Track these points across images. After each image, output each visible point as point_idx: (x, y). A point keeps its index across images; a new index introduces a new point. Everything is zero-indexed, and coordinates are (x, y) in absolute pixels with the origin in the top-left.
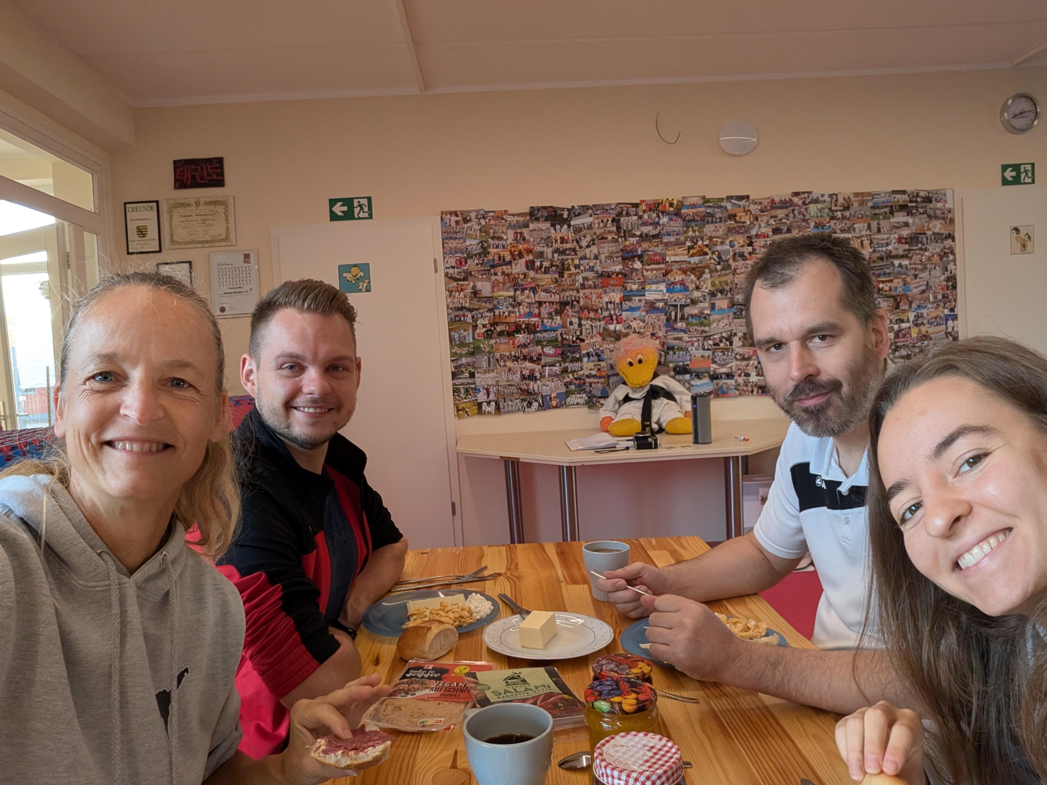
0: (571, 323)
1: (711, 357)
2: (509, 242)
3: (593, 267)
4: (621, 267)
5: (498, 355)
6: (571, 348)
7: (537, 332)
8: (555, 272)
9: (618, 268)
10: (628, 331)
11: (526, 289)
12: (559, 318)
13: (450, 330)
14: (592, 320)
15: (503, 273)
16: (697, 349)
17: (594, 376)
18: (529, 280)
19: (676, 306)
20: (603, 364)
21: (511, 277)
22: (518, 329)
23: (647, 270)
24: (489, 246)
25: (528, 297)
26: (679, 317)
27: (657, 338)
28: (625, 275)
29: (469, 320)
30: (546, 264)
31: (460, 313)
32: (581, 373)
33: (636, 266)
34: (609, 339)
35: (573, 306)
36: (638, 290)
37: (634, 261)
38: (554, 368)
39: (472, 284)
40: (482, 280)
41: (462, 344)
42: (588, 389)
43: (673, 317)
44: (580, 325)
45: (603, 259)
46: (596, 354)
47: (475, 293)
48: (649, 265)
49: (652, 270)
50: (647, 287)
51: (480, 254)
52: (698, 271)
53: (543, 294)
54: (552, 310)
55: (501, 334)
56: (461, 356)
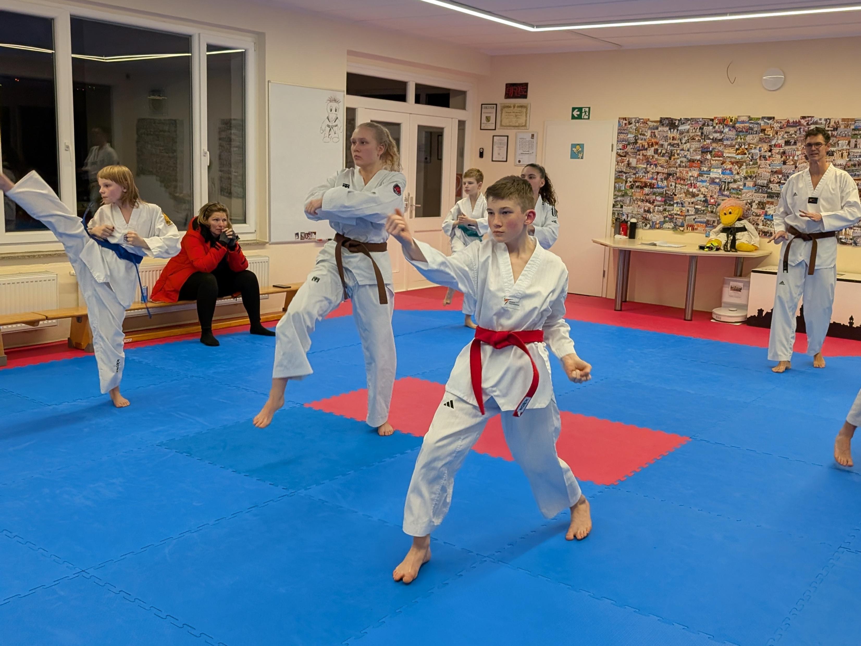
0: (671, 185)
2: (647, 137)
3: (686, 156)
4: (700, 157)
5: (634, 198)
6: (669, 199)
7: (654, 188)
8: (667, 156)
9: (698, 157)
10: (699, 193)
11: (652, 164)
12: (666, 182)
13: (615, 183)
14: (682, 184)
15: (643, 154)
17: (679, 215)
18: (654, 160)
19: (725, 182)
20: (684, 209)
21: (646, 157)
22: (646, 186)
23: (713, 160)
24: (638, 139)
25: (653, 169)
26: (726, 188)
27: (713, 198)
28: (701, 162)
29: (624, 178)
30: (664, 151)
31: (620, 174)
32: (672, 212)
33: (708, 157)
34: (688, 196)
35: (673, 176)
36: (707, 171)
37: (707, 154)
38: (660, 208)
39: (628, 159)
40: (633, 157)
41: (620, 190)
42: (674, 221)
43: (723, 188)
44: (675, 187)
45: (692, 152)
46: (681, 203)
47: (629, 164)
48: (714, 157)
50: (712, 170)
51: (633, 143)
52: (739, 163)
53: (660, 168)
54: (663, 177)
55: (637, 187)
56: (618, 196)
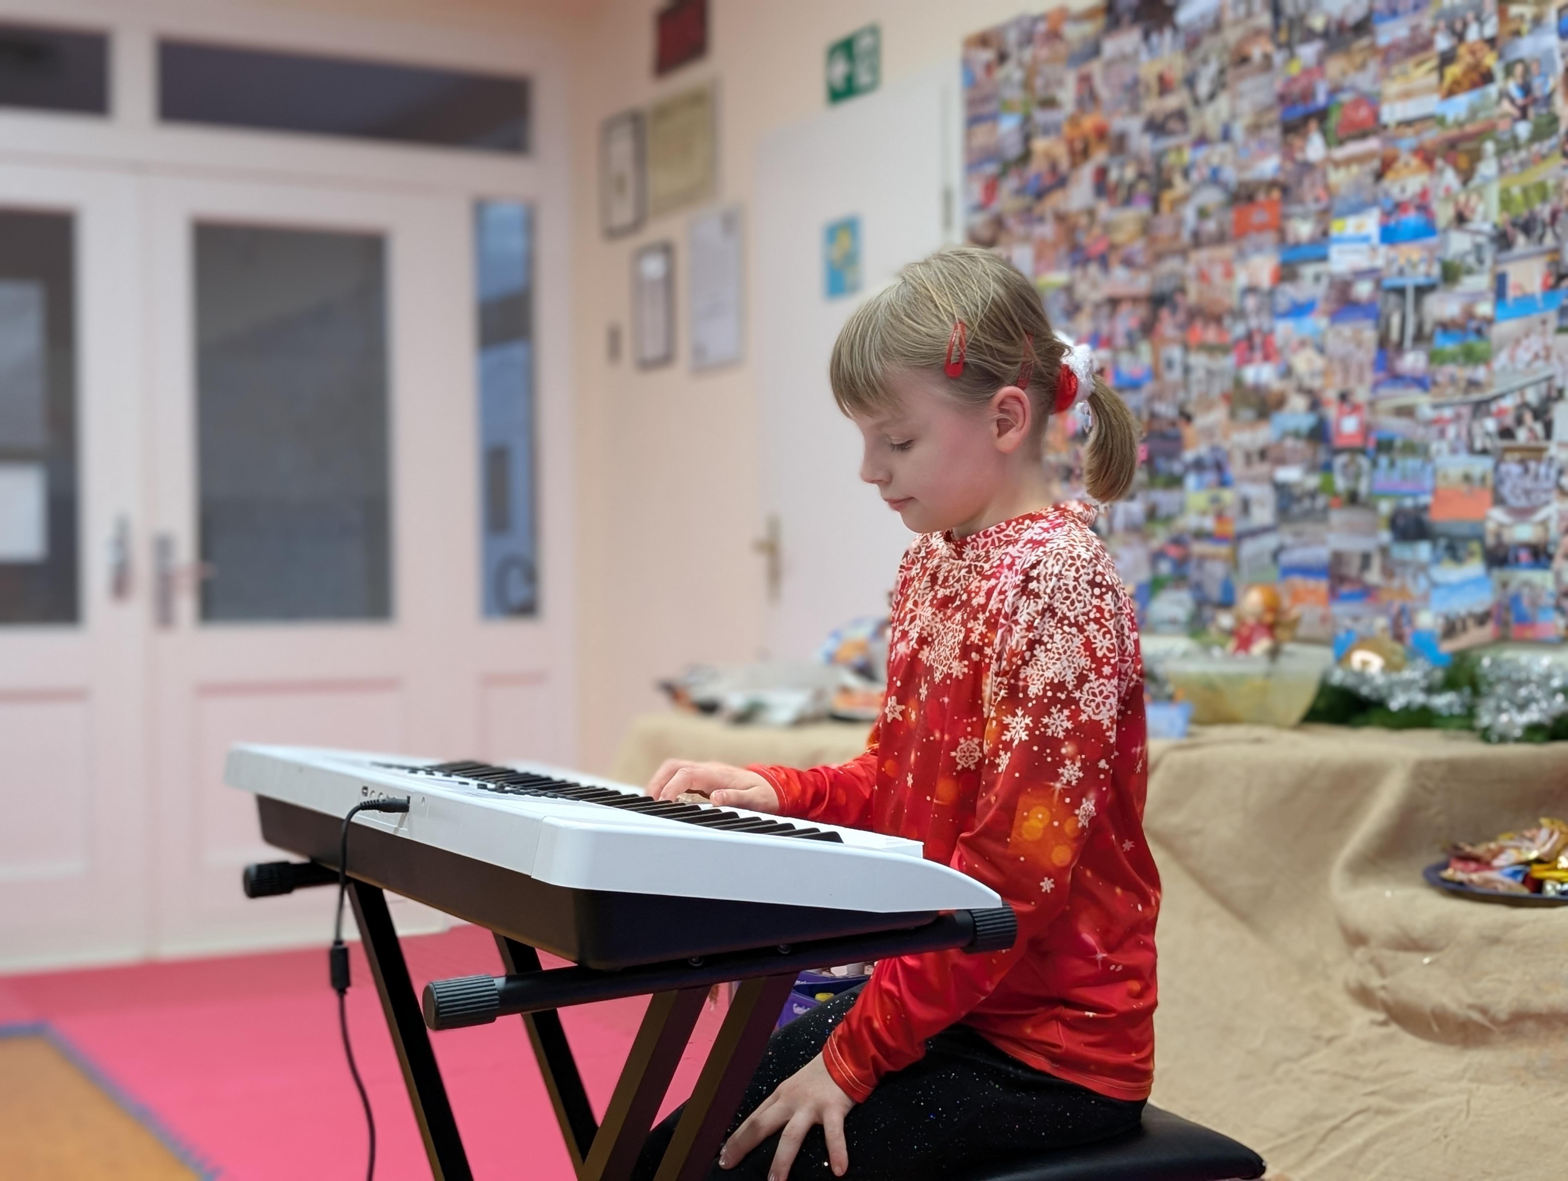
0: (1169, 364)
1: (1490, 481)
2: (1067, 112)
8: (1144, 198)
12: (1146, 347)
14: (1209, 350)
15: (1055, 212)
16: (1454, 451)
18: (1098, 231)
19: (1400, 291)
20: (1227, 496)
21: (1067, 225)
23: (1336, 165)
24: (1034, 132)
25: (1094, 285)
26: (1410, 330)
28: (1286, 190)
30: (1130, 173)
32: (1181, 523)
34: (1243, 414)
35: (1174, 308)
36: (1312, 239)
42: (1195, 576)
48: (1341, 143)
49: (1348, 162)
50: (1338, 228)
52: (1464, 151)
